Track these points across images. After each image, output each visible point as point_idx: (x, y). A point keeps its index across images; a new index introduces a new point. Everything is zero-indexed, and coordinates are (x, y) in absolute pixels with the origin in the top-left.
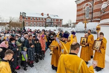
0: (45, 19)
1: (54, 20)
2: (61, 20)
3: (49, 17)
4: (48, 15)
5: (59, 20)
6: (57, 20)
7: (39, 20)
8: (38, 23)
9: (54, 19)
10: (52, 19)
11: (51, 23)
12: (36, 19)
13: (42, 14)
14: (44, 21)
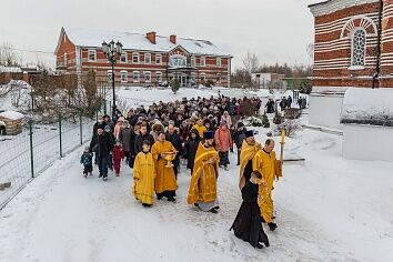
0: (166, 57)
1: (198, 61)
2: (226, 60)
3: (179, 50)
4: (173, 39)
5: (219, 60)
6: (211, 59)
7: (142, 59)
8: (136, 71)
9: (198, 57)
10: (189, 57)
11: (188, 71)
12: (130, 58)
13: (151, 37)
14: (161, 63)
